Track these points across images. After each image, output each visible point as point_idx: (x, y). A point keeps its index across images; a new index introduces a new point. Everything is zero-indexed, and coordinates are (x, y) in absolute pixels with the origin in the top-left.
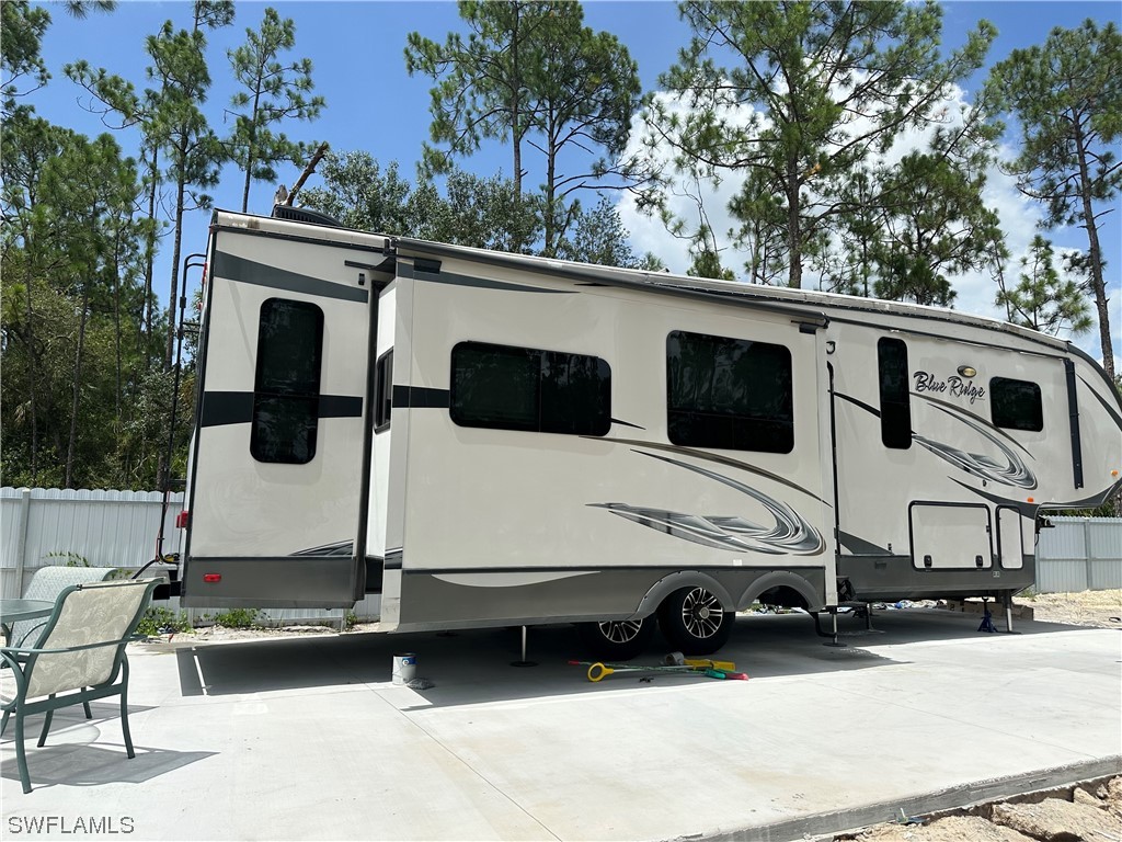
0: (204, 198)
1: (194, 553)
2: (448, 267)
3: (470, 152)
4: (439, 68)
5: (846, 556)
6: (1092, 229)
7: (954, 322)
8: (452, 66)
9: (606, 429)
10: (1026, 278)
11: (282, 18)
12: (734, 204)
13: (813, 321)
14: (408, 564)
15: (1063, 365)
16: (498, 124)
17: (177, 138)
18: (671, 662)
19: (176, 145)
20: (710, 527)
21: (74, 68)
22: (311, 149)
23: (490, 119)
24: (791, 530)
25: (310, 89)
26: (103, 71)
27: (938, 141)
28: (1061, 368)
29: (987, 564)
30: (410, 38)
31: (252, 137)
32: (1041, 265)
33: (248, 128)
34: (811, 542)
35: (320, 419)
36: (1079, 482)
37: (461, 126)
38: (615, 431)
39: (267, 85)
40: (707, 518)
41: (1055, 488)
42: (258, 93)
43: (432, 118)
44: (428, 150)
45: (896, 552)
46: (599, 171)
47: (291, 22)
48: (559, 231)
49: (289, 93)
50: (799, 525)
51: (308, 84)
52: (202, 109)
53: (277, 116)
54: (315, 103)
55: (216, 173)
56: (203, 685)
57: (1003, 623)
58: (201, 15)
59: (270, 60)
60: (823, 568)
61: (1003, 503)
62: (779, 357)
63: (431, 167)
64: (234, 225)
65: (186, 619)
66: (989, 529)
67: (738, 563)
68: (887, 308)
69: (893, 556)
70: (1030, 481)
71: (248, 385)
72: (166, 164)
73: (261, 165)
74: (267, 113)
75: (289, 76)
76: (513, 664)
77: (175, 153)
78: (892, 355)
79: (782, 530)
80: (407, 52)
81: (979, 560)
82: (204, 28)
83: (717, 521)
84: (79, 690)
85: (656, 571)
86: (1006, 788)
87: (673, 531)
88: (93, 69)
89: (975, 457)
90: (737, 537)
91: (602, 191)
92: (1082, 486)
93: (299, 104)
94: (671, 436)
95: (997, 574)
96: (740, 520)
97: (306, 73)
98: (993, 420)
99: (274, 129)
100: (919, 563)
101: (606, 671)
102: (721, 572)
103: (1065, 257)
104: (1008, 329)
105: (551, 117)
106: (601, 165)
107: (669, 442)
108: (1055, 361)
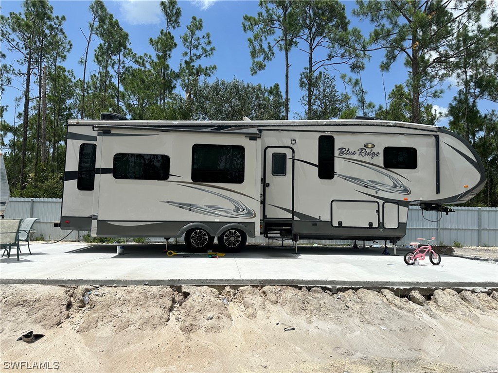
1: (63, 216)
2: (113, 131)
3: (271, 60)
4: (255, 28)
5: (297, 220)
7: (364, 125)
8: (261, 26)
9: (168, 178)
11: (198, 19)
13: (255, 136)
14: (99, 218)
15: (434, 138)
20: (207, 209)
22: (210, 68)
24: (241, 210)
25: (210, 44)
26: (135, 55)
28: (432, 140)
29: (375, 225)
30: (244, 17)
33: (187, 64)
34: (250, 213)
36: (438, 191)
37: (267, 50)
38: (171, 178)
39: (194, 46)
40: (206, 206)
41: (423, 194)
42: (191, 50)
43: (249, 50)
44: (254, 62)
45: (323, 219)
46: (330, 57)
47: (201, 20)
49: (202, 48)
50: (245, 208)
51: (209, 42)
53: (199, 57)
54: (211, 50)
58: (169, 25)
59: (194, 36)
60: (254, 223)
61: (387, 200)
63: (256, 68)
64: (72, 124)
66: (378, 211)
67: (218, 220)
68: (325, 123)
69: (321, 221)
70: (406, 191)
71: (76, 169)
74: (194, 58)
75: (202, 41)
79: (237, 209)
80: (243, 23)
81: (371, 224)
82: (171, 30)
83: (210, 207)
85: (183, 223)
87: (192, 210)
89: (371, 181)
90: (218, 212)
93: (205, 50)
94: (192, 179)
95: (380, 230)
96: (219, 206)
97: (208, 38)
98: (384, 165)
99: (196, 64)
100: (335, 224)
101: (174, 253)
102: (209, 224)
104: (398, 125)
105: (310, 36)
106: (331, 54)
107: (192, 181)
108: (429, 137)
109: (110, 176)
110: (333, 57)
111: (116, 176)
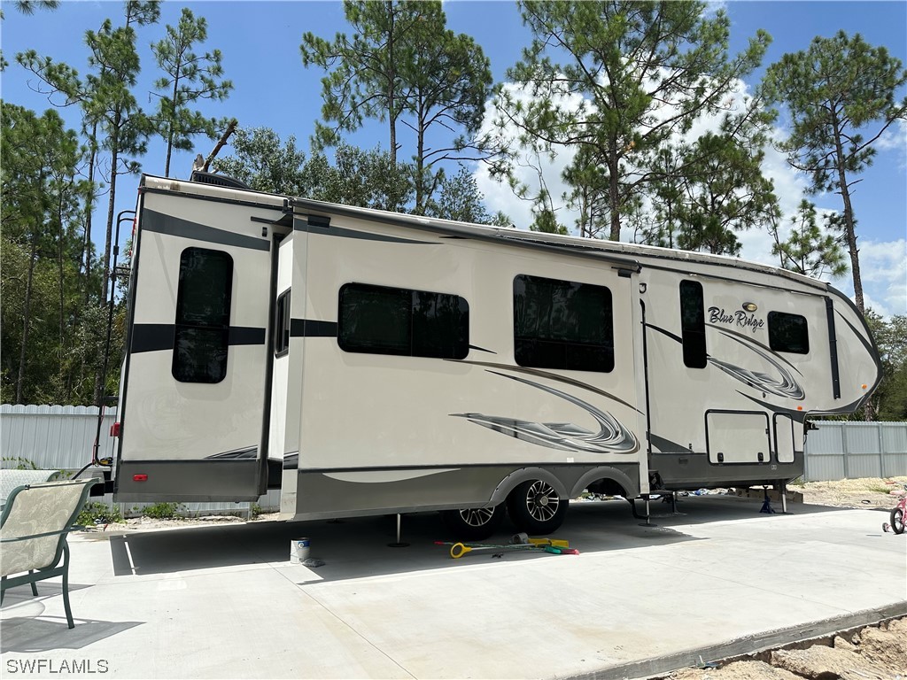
0: (134, 164)
1: (125, 457)
2: (336, 222)
3: (354, 129)
4: (329, 61)
5: (655, 454)
6: (846, 194)
7: (739, 268)
8: (339, 60)
9: (466, 354)
10: (795, 233)
11: (196, 17)
12: (567, 173)
13: (629, 267)
14: (303, 465)
15: (824, 302)
16: (377, 107)
17: (111, 115)
18: (518, 541)
19: (111, 121)
20: (549, 432)
21: (24, 56)
22: (221, 123)
23: (371, 102)
24: (613, 434)
25: (220, 74)
26: (49, 59)
27: (727, 125)
28: (822, 304)
29: (767, 459)
30: (305, 37)
31: (173, 115)
32: (807, 223)
33: (169, 107)
34: (628, 442)
35: (229, 347)
36: (837, 394)
37: (347, 108)
38: (473, 355)
39: (185, 71)
40: (546, 425)
41: (818, 399)
42: (177, 78)
43: (323, 102)
44: (320, 127)
45: (695, 450)
46: (459, 145)
47: (203, 20)
48: (427, 193)
49: (202, 78)
50: (619, 430)
51: (218, 70)
52: (133, 91)
53: (193, 97)
54: (225, 86)
55: (144, 144)
56: (132, 566)
57: (779, 505)
58: (132, 14)
59: (187, 51)
60: (638, 464)
61: (779, 411)
62: (602, 296)
63: (322, 140)
64: (159, 187)
65: (119, 511)
66: (768, 431)
67: (570, 460)
68: (687, 257)
69: (693, 454)
70: (799, 393)
71: (170, 319)
72: (102, 136)
73: (181, 137)
74: (185, 95)
75: (203, 64)
76: (390, 545)
77: (110, 127)
78: (691, 294)
79: (605, 434)
80: (303, 48)
81: (760, 456)
82: (134, 25)
83: (554, 427)
84: (27, 573)
85: (506, 469)
86: (782, 637)
87: (518, 435)
88: (41, 57)
89: (757, 375)
90: (569, 440)
91: (462, 161)
92: (839, 397)
93: (212, 87)
94: (517, 358)
95: (774, 467)
96: (572, 426)
97: (217, 61)
98: (771, 345)
99: (191, 107)
100: (714, 459)
101: (465, 549)
102: (558, 468)
103: (825, 217)
104: (782, 273)
105: (420, 101)
106: (461, 141)
107: (516, 365)
108: (818, 298)
109: (331, 342)
110: (464, 147)
111: (348, 345)
